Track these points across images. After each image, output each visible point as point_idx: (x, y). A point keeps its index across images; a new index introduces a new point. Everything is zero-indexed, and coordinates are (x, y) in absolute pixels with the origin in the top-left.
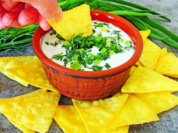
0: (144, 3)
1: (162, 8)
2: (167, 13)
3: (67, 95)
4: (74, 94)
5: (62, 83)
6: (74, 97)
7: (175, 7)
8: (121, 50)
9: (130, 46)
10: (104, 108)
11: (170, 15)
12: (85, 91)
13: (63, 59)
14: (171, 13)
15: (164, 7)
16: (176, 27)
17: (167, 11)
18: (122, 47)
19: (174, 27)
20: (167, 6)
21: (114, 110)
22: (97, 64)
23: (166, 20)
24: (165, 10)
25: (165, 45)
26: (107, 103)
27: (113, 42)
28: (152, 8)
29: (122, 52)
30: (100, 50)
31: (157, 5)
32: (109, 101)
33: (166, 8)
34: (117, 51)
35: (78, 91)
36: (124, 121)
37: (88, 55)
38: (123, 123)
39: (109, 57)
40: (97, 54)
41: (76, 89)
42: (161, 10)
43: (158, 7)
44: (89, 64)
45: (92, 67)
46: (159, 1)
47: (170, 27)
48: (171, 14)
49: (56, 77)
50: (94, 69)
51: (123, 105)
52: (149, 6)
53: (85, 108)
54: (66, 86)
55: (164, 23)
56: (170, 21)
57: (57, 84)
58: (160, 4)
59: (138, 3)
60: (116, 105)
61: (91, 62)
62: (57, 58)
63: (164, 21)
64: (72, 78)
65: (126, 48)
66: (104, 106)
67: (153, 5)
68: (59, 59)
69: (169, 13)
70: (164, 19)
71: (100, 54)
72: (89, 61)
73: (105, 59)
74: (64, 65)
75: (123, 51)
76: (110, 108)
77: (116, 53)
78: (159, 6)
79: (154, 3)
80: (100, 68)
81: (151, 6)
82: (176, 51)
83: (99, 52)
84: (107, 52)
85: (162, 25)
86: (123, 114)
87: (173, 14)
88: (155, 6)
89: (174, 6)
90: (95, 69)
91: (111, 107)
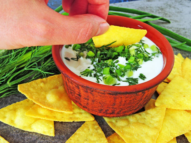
0: (134, 5)
1: (154, 9)
2: (162, 13)
3: (98, 114)
4: (108, 112)
5: (95, 102)
6: (107, 115)
7: (167, 6)
8: (149, 57)
9: (157, 52)
10: (144, 124)
11: (166, 16)
12: (121, 107)
13: (93, 74)
14: (166, 12)
15: (156, 7)
16: (178, 28)
17: (160, 11)
18: (149, 54)
19: (176, 28)
20: (159, 6)
21: (156, 125)
22: (130, 76)
23: (165, 22)
24: (158, 10)
25: (176, 51)
26: (145, 117)
27: (139, 50)
28: (144, 10)
29: (151, 60)
30: (127, 60)
31: (148, 6)
32: (147, 115)
33: (158, 8)
34: (146, 59)
35: (113, 108)
36: (171, 134)
37: (117, 66)
38: (171, 137)
39: (139, 66)
40: (126, 64)
41: (112, 106)
42: (154, 11)
43: (149, 8)
44: (122, 76)
45: (127, 80)
46: (149, 1)
47: (172, 29)
48: (166, 14)
49: (88, 97)
50: (129, 83)
51: (164, 117)
52: (140, 8)
53: (123, 127)
54: (100, 105)
55: (164, 25)
56: (169, 22)
57: (88, 104)
58: (151, 5)
59: (128, 6)
60: (157, 119)
61: (122, 73)
62: (86, 74)
63: (163, 23)
64: (109, 95)
65: (153, 54)
66: (142, 121)
67: (144, 7)
68: (89, 76)
69: (164, 13)
70: (162, 21)
71: (129, 64)
72: (121, 73)
73: (136, 69)
74: (97, 81)
75: (151, 58)
76: (150, 123)
77: (145, 61)
78: (151, 7)
79: (144, 4)
80: (135, 80)
81: (142, 8)
82: (190, 55)
83: (127, 62)
84: (135, 61)
85: (163, 28)
86: (167, 127)
87: (168, 13)
88: (147, 7)
89: (164, 4)
90: (130, 81)
91: (152, 122)
